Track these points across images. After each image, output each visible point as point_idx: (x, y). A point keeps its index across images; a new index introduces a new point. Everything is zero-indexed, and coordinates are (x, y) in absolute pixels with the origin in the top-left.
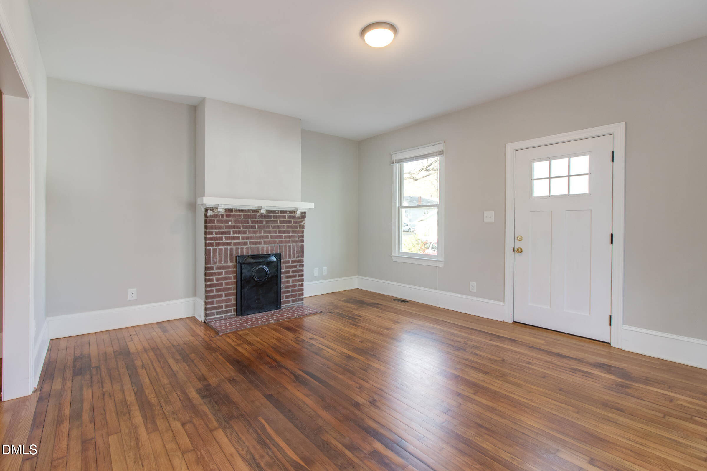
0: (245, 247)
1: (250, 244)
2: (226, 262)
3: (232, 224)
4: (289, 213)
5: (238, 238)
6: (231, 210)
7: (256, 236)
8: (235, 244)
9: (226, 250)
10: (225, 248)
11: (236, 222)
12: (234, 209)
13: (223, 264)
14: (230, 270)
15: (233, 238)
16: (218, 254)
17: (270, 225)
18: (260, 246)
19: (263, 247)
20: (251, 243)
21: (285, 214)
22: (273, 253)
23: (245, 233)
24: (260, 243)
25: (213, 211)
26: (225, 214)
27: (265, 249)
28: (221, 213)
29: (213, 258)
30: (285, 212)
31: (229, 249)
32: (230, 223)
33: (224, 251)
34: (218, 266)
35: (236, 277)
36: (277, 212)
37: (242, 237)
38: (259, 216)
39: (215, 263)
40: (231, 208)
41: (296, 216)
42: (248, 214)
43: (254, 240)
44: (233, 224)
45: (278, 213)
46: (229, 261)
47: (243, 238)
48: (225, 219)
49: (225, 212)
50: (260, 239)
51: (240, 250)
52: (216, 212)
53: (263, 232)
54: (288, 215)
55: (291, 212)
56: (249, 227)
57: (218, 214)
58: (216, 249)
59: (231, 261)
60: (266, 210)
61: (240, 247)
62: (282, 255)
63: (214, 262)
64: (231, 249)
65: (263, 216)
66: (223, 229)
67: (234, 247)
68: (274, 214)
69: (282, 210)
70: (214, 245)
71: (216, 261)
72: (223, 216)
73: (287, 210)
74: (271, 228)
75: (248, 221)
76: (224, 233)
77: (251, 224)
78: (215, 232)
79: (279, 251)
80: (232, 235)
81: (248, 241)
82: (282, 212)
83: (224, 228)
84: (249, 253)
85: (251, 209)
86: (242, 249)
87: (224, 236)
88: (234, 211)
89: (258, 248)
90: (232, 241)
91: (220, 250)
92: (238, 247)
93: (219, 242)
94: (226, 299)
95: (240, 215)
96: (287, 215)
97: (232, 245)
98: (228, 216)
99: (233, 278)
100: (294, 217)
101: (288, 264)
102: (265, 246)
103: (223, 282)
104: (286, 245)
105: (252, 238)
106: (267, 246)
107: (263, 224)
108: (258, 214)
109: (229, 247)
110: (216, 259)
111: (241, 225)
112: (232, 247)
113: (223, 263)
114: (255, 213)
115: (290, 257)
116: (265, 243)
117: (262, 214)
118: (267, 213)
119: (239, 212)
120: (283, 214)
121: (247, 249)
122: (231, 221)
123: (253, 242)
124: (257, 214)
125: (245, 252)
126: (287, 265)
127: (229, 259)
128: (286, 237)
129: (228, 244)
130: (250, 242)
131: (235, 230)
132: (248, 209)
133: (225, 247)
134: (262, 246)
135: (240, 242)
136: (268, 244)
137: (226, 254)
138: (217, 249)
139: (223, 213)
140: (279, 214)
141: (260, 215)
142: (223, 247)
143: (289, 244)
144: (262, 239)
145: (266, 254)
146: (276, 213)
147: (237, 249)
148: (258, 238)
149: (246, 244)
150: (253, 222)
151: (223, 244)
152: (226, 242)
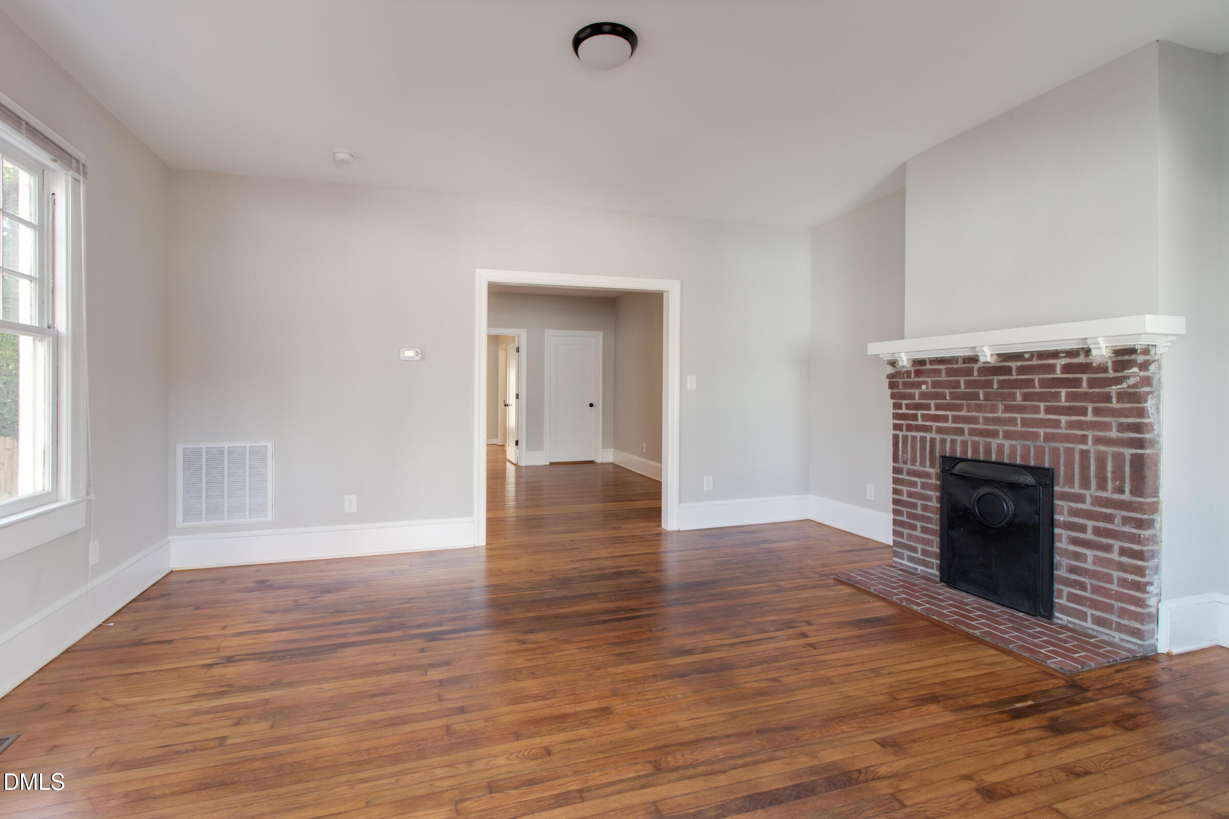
0: (959, 439)
1: (970, 434)
2: (923, 464)
3: (927, 388)
4: (1065, 357)
5: (944, 419)
6: (922, 362)
7: (984, 417)
8: (940, 430)
9: (923, 439)
10: (921, 437)
11: (935, 384)
12: (929, 358)
13: (917, 467)
14: (930, 481)
15: (936, 418)
16: (909, 445)
17: (1015, 390)
18: (994, 442)
19: (1001, 446)
20: (973, 432)
21: (1051, 361)
22: (1028, 464)
23: (958, 408)
24: (994, 434)
25: (894, 366)
26: (912, 369)
27: (1006, 450)
28: (905, 369)
29: (902, 452)
30: (1055, 354)
31: (928, 439)
32: (924, 387)
33: (920, 442)
34: (910, 468)
35: (941, 500)
36: (1027, 356)
37: (953, 416)
38: (979, 369)
39: (905, 463)
40: (922, 357)
41: (1094, 365)
42: (955, 366)
43: (978, 426)
44: (930, 390)
45: (1031, 358)
46: (928, 463)
47: (956, 419)
48: (913, 379)
49: (913, 365)
50: (993, 425)
51: (948, 445)
52: (898, 368)
53: (1001, 407)
54: (1063, 361)
55: (1071, 353)
56: (966, 396)
57: (901, 371)
58: (907, 436)
59: (932, 465)
60: (998, 354)
61: (949, 438)
62: (1059, 476)
63: (904, 459)
64: (933, 441)
65: (989, 370)
66: (915, 399)
67: (938, 437)
68: (1019, 364)
69: (1041, 351)
70: (904, 428)
71: (907, 459)
72: (908, 373)
73: (1059, 348)
74: (1019, 397)
75: (959, 381)
76: (918, 407)
77: (965, 389)
78: (906, 404)
79: (1047, 458)
80: (933, 412)
81: (966, 427)
82: (1042, 355)
83: (917, 398)
84: (967, 454)
85: (962, 355)
86: (953, 442)
87: (920, 412)
88: (928, 362)
89: (988, 447)
90: (935, 425)
91: (914, 438)
92: (945, 436)
93: (911, 424)
94: (923, 538)
95: (939, 371)
96: (1060, 363)
97: (934, 432)
98: (918, 373)
99: (934, 499)
100: (1085, 368)
101: (1079, 506)
102: (1007, 443)
103: (919, 502)
104: (1072, 450)
105: (973, 420)
106: (1013, 442)
107: (993, 389)
108: (976, 367)
109: (928, 436)
110: (907, 455)
111: (947, 391)
112: (935, 436)
113: (917, 464)
114: (969, 363)
115: (1085, 484)
116: (1008, 435)
117: (986, 365)
118: (1001, 361)
119: (938, 364)
120: (1047, 359)
121: (965, 443)
122: (925, 383)
123: (975, 429)
124: (973, 365)
125: (958, 449)
126: (1073, 505)
127: (928, 459)
128: (1071, 425)
129: (927, 429)
130: (970, 429)
131: (938, 401)
132: (955, 357)
133: (922, 434)
134: (998, 441)
135: (947, 428)
136: (1016, 439)
137: (923, 448)
138: (909, 437)
139: (909, 369)
140: (1035, 362)
141: (981, 367)
142: (918, 435)
143: (1084, 447)
144: (999, 426)
145: (1008, 462)
146: (1024, 359)
147: (943, 441)
148: (987, 420)
149: (960, 432)
150: (968, 384)
151: (918, 428)
152: (923, 425)
